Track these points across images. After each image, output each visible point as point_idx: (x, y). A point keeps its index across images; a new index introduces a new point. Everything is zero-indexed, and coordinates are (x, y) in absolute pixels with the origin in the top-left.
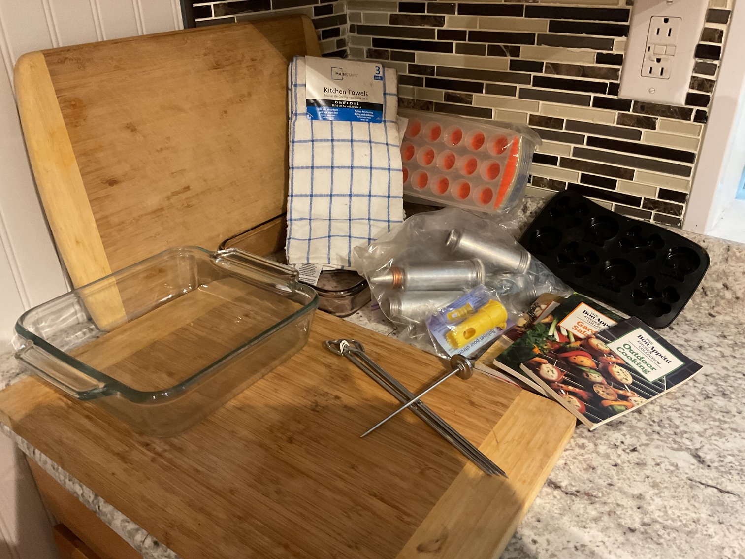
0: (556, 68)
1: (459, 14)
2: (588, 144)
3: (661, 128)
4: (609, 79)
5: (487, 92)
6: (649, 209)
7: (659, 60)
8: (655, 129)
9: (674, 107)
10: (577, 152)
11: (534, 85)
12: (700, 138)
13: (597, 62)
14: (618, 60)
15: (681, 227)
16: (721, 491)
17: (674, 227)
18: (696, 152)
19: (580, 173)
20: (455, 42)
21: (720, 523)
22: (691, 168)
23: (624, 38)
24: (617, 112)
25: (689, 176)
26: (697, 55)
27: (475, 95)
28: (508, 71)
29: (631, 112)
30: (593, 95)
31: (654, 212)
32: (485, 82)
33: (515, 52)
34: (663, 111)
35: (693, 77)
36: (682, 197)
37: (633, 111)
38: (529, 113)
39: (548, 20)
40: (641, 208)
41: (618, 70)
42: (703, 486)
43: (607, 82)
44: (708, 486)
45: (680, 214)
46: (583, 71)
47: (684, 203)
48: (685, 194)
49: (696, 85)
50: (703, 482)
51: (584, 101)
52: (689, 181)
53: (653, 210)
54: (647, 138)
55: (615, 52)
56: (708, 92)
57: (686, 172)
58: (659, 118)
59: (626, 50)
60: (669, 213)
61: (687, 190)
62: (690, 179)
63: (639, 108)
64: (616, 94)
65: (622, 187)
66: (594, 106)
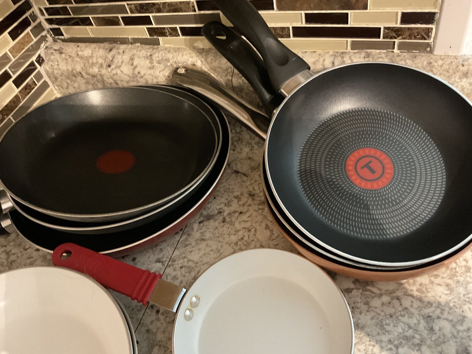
6: (391, 38)
15: (431, 52)
17: (423, 52)
19: (303, 13)
31: (397, 41)
36: (429, 18)
40: (381, 39)
45: (429, 37)
47: (432, 24)
48: (434, 14)
53: (395, 38)
60: (415, 38)
61: (436, 8)
65: (356, 20)
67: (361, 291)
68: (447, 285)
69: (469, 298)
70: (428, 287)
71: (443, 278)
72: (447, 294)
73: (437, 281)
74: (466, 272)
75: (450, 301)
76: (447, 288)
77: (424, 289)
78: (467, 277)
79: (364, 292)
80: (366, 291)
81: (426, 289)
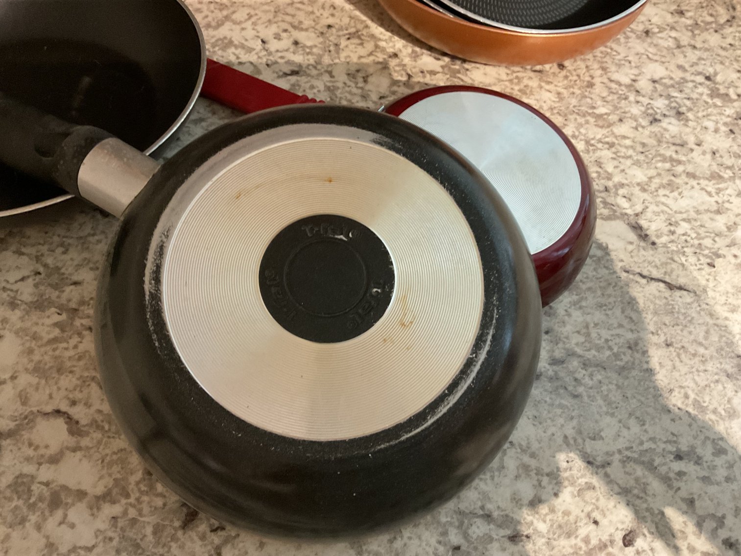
67: (448, 76)
68: (559, 94)
69: (579, 110)
70: (533, 90)
71: (556, 86)
72: (554, 101)
73: (548, 87)
74: (588, 87)
75: (555, 108)
76: (556, 96)
77: (528, 92)
78: (586, 91)
79: (451, 78)
80: (455, 78)
81: (531, 91)
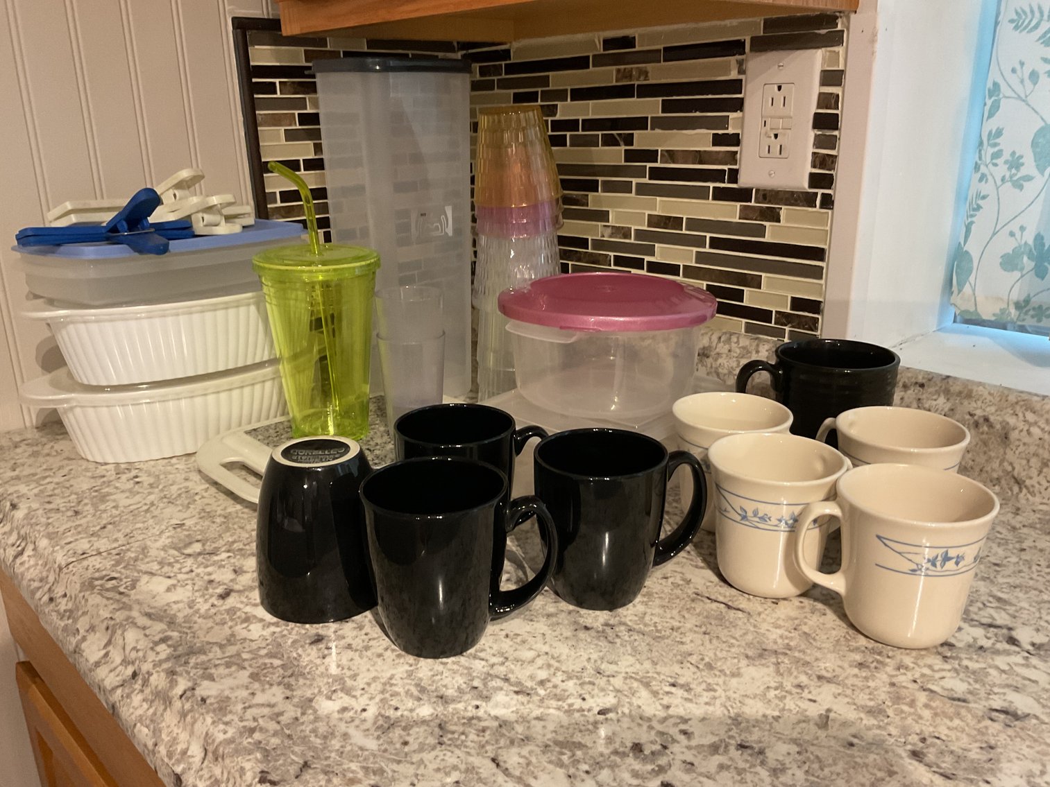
0: (671, 155)
1: (572, 100)
2: (711, 246)
3: (787, 220)
4: (726, 164)
5: (604, 191)
6: (782, 324)
7: (776, 136)
8: (779, 221)
9: (797, 192)
10: (700, 257)
11: (650, 179)
12: (828, 228)
13: (714, 144)
14: (735, 140)
16: (729, 607)
18: (826, 247)
19: (705, 283)
20: (568, 134)
21: (705, 633)
22: (822, 268)
23: (738, 114)
24: (738, 204)
25: (821, 278)
26: (815, 126)
27: (591, 195)
28: (623, 163)
29: (753, 203)
30: (711, 185)
31: (787, 329)
32: (600, 179)
33: (629, 140)
34: (787, 199)
35: (814, 154)
36: (815, 306)
37: (756, 202)
38: (647, 212)
39: (660, 99)
40: (773, 325)
41: (736, 152)
42: (709, 601)
43: (726, 167)
44: (715, 601)
45: (816, 329)
46: (700, 157)
47: (818, 313)
48: (820, 302)
49: (818, 163)
50: (712, 597)
51: (701, 194)
52: (821, 285)
53: (786, 325)
54: (772, 234)
55: (731, 131)
56: (830, 170)
57: (817, 273)
58: (783, 207)
59: (742, 128)
60: (804, 329)
61: (821, 296)
62: (822, 282)
63: (761, 197)
64: (736, 182)
65: (750, 298)
66: (714, 198)
